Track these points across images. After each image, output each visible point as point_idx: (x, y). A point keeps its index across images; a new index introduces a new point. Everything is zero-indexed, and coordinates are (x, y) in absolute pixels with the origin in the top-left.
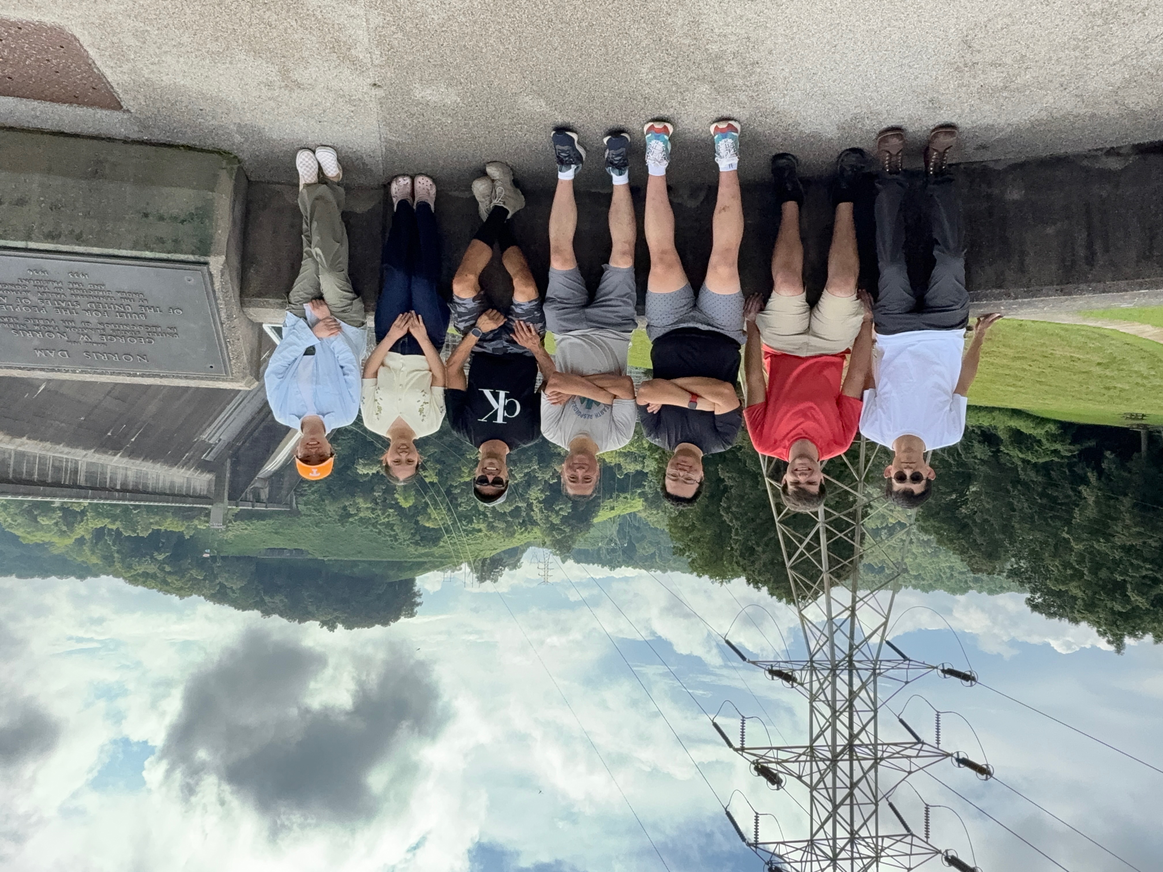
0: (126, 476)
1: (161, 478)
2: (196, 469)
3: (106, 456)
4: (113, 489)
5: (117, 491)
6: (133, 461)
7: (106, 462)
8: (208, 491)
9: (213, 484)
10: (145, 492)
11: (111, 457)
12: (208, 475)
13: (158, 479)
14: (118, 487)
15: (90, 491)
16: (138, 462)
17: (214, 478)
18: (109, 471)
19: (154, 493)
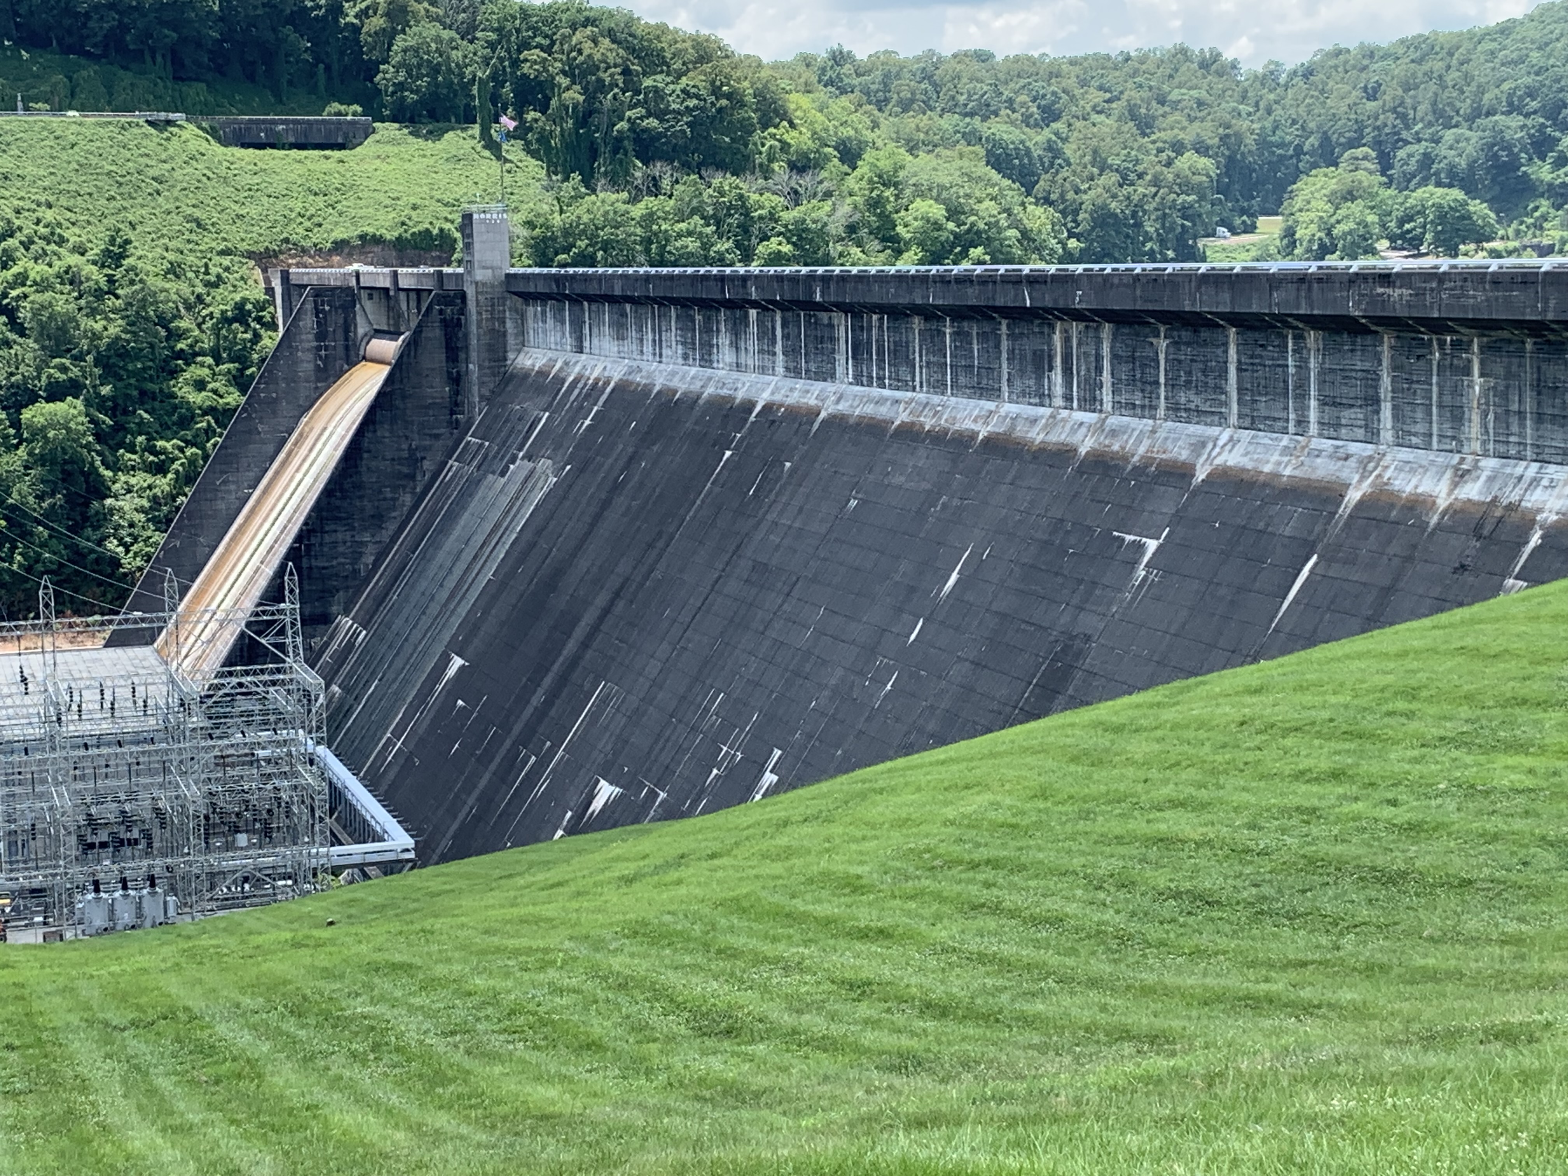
0: (735, 346)
1: (648, 348)
2: (559, 380)
3: (789, 401)
4: (765, 307)
5: (755, 304)
6: (724, 392)
7: (790, 382)
8: (523, 317)
9: (511, 341)
10: (684, 304)
11: (778, 398)
12: (528, 363)
13: (658, 343)
14: (753, 313)
15: (818, 298)
16: (710, 390)
17: (511, 356)
18: (780, 357)
19: (664, 302)
